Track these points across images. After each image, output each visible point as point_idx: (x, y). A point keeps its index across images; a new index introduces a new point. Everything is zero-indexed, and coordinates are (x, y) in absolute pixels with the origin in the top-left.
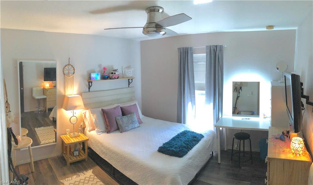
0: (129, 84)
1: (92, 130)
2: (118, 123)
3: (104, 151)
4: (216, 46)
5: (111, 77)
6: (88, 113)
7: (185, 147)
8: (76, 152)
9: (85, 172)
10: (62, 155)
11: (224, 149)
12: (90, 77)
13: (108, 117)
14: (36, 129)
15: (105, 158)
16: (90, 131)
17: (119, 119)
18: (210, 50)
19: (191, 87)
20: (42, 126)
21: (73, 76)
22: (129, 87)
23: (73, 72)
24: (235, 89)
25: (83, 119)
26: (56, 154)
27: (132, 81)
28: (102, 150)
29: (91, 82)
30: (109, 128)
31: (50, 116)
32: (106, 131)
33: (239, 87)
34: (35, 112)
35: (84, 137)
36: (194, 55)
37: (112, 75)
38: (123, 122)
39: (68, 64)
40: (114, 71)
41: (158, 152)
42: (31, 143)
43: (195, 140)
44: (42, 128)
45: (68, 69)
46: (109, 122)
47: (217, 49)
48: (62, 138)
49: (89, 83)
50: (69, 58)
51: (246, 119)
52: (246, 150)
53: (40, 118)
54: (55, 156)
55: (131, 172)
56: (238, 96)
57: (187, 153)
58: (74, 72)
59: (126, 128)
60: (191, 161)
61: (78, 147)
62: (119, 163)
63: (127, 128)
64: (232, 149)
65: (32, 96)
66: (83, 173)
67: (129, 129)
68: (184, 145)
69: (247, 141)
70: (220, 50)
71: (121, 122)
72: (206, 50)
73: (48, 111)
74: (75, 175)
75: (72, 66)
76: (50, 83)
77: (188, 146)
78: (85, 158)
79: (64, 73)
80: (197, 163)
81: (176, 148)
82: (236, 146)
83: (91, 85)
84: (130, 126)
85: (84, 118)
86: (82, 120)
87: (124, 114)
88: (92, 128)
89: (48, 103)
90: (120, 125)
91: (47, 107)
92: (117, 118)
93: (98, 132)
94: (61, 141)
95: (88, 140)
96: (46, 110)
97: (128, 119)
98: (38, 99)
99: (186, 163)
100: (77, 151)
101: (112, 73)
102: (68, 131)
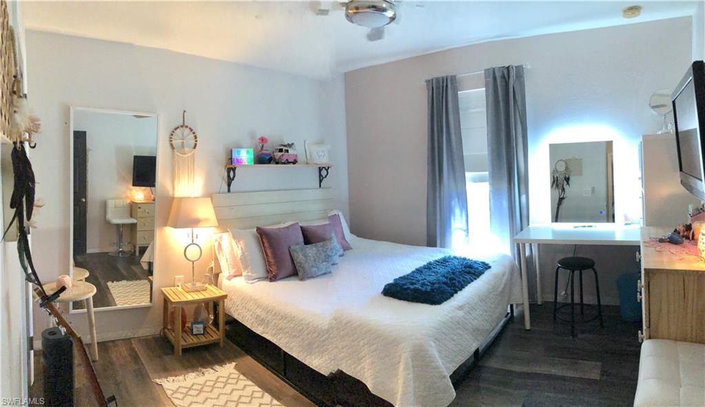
0: (321, 181)
1: (235, 276)
2: (295, 258)
3: (262, 316)
4: (508, 68)
5: (277, 158)
6: (227, 239)
7: (444, 283)
8: (197, 326)
9: (217, 367)
10: (164, 333)
11: (537, 301)
12: (231, 159)
13: (271, 246)
14: (109, 284)
15: (263, 333)
16: (230, 278)
17: (298, 250)
18: (495, 78)
19: (457, 163)
20: (124, 279)
21: (194, 154)
22: (320, 186)
23: (193, 145)
24: (554, 182)
25: (215, 254)
26: (150, 329)
27: (328, 173)
28: (257, 315)
29: (234, 170)
30: (274, 268)
31: (142, 260)
32: (267, 278)
33: (561, 178)
34: (110, 254)
35: (216, 292)
36: (459, 92)
37: (281, 154)
38: (306, 257)
39: (182, 124)
40: (285, 146)
41: (382, 295)
42: (92, 292)
43: (469, 273)
44: (124, 282)
45: (180, 136)
46: (275, 255)
47: (511, 75)
48: (165, 292)
49: (229, 172)
50: (185, 111)
51: (584, 227)
52: (586, 301)
53: (120, 265)
54: (148, 334)
55: (322, 358)
56: (562, 197)
57: (452, 296)
58: (196, 144)
59: (314, 269)
60: (461, 313)
61: (204, 314)
62: (294, 339)
63: (316, 269)
64: (553, 301)
65: (105, 217)
66: (213, 369)
67: (320, 273)
68: (445, 280)
69: (588, 274)
70: (516, 77)
71: (301, 256)
72: (486, 78)
73: (139, 253)
74: (193, 372)
75: (191, 130)
76: (145, 192)
77: (454, 281)
78: (220, 339)
79: (172, 144)
80: (476, 321)
81: (423, 284)
82: (564, 292)
83: (232, 176)
84: (322, 266)
85: (217, 252)
86: (212, 257)
87: (307, 241)
88: (235, 272)
89: (139, 235)
90: (299, 262)
91: (138, 243)
92: (292, 247)
93: (248, 278)
94: (163, 300)
95: (225, 296)
96: (135, 251)
97: (318, 250)
98: (118, 226)
99: (450, 315)
100: (199, 323)
101: (281, 150)
102: (179, 280)
